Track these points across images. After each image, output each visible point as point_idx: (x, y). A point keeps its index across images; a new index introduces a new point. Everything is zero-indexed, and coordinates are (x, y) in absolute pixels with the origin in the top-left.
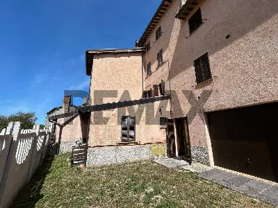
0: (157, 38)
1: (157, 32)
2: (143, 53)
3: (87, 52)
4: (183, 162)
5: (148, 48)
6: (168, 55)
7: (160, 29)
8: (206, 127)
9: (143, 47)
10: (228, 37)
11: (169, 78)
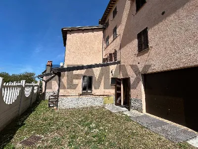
0: (114, 17)
1: (114, 11)
2: (104, 29)
3: (62, 30)
4: (125, 109)
5: (107, 25)
6: (120, 30)
7: (116, 9)
8: (142, 85)
9: (104, 25)
10: (163, 13)
11: (120, 49)
